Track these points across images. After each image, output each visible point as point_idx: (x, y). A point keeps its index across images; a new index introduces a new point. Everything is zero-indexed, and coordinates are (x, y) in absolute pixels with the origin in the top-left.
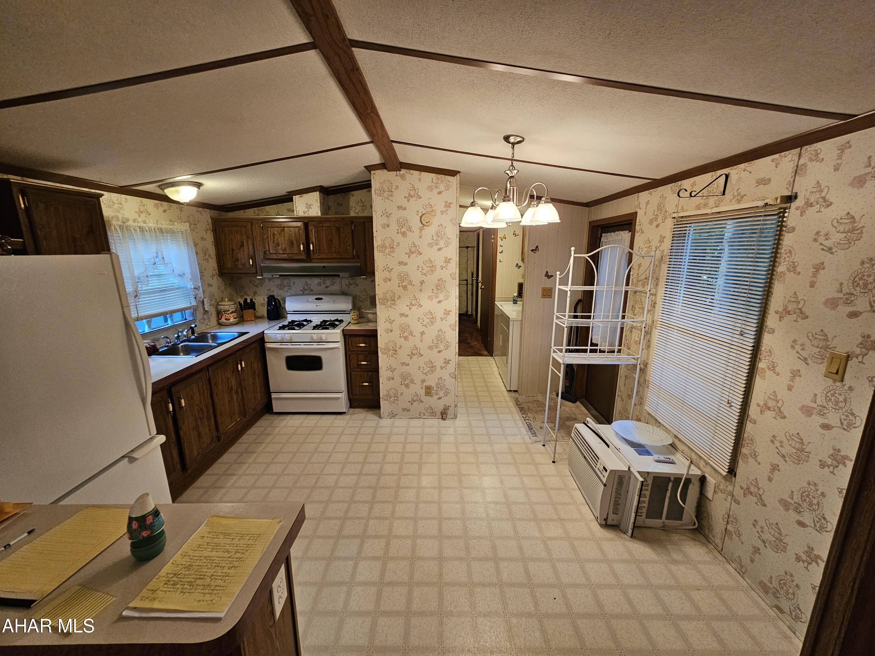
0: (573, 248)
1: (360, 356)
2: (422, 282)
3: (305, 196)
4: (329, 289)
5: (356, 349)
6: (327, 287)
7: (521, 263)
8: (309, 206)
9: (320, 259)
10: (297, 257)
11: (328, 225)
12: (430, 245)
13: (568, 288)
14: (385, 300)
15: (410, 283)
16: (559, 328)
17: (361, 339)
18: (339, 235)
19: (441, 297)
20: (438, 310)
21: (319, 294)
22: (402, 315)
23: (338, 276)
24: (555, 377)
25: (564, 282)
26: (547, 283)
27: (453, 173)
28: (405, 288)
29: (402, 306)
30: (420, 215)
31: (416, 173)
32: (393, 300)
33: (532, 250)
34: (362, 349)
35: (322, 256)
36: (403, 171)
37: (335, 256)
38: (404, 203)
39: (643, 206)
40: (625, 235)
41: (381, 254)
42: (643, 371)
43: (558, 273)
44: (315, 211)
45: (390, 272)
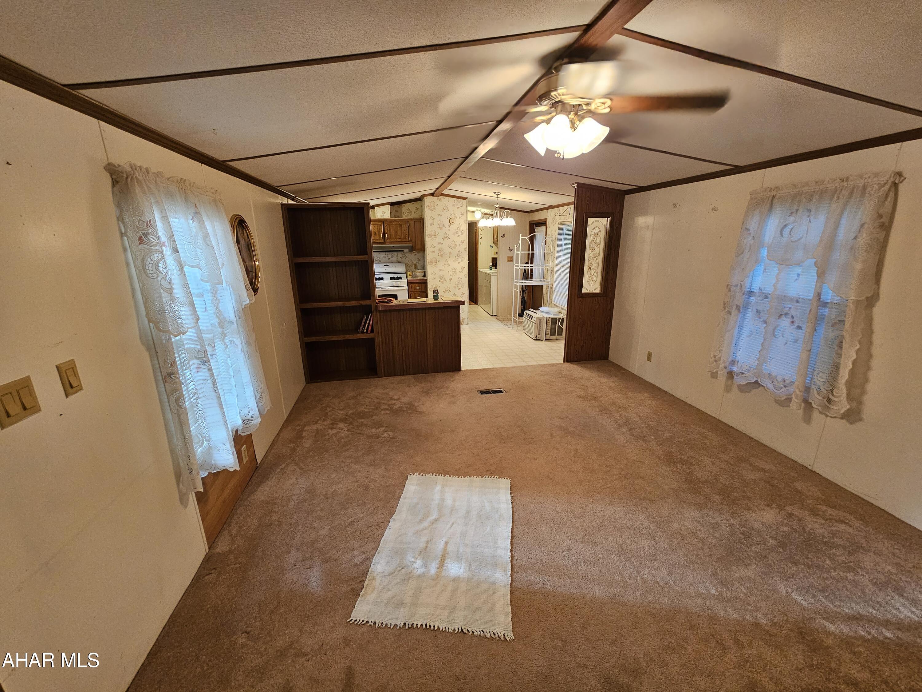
0: (521, 235)
1: (416, 294)
2: (450, 253)
3: (382, 207)
4: (390, 260)
5: (414, 290)
6: (389, 259)
7: (493, 245)
8: (384, 213)
9: (391, 242)
10: (378, 241)
11: (395, 223)
12: (454, 234)
13: (520, 252)
14: (431, 263)
15: (444, 253)
16: (517, 270)
17: (417, 285)
18: (401, 229)
19: (460, 260)
20: (458, 267)
21: (387, 263)
22: (440, 270)
23: (403, 251)
24: (516, 292)
25: (518, 250)
26: (510, 254)
27: (465, 198)
28: (442, 256)
29: (440, 266)
30: (449, 219)
31: (447, 198)
32: (435, 262)
33: (502, 236)
34: (417, 290)
35: (392, 240)
36: (441, 197)
37: (399, 240)
38: (441, 213)
39: (549, 215)
40: (544, 228)
41: (430, 239)
42: (551, 288)
43: (515, 246)
44: (387, 216)
45: (434, 248)
